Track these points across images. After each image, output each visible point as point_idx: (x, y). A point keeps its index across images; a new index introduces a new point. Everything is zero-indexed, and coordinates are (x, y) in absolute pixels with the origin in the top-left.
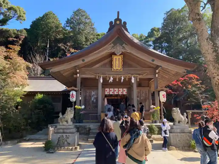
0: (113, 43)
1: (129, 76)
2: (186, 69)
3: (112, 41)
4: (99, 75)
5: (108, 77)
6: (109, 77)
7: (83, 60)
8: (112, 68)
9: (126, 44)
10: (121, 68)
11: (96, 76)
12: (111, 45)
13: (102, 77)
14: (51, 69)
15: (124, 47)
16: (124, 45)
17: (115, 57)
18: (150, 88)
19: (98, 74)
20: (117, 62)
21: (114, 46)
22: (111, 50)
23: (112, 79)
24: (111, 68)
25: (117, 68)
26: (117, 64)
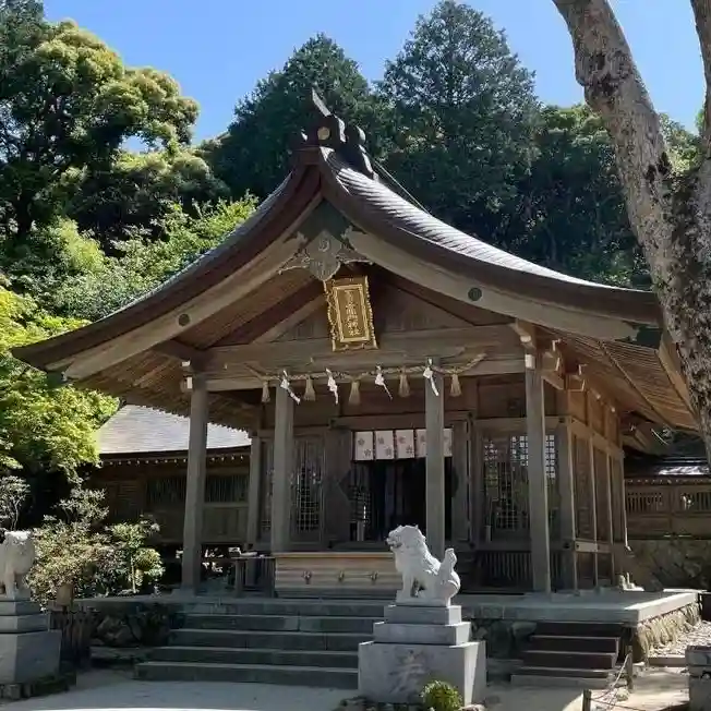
0: (301, 229)
2: (634, 326)
3: (296, 224)
7: (184, 320)
9: (356, 229)
10: (370, 338)
14: (68, 366)
15: (346, 243)
16: (348, 234)
17: (336, 289)
18: (562, 421)
20: (351, 311)
21: (307, 244)
22: (298, 262)
25: (351, 337)
26: (352, 320)
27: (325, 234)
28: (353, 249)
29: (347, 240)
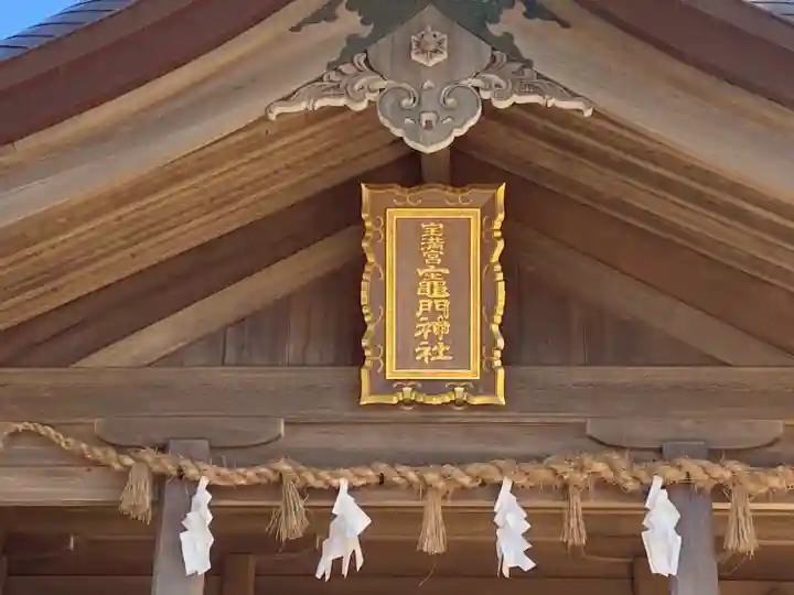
1: (603, 485)
4: (171, 469)
5: (291, 491)
6: (306, 491)
8: (359, 359)
10: (488, 374)
11: (124, 475)
12: (322, 30)
13: (203, 497)
15: (505, 44)
16: (511, 21)
17: (394, 215)
19: (149, 455)
20: (434, 292)
21: (373, 39)
22: (337, 90)
23: (361, 521)
24: (342, 374)
25: (421, 364)
26: (433, 315)
27: (430, 14)
28: (528, 64)
29: (509, 37)
